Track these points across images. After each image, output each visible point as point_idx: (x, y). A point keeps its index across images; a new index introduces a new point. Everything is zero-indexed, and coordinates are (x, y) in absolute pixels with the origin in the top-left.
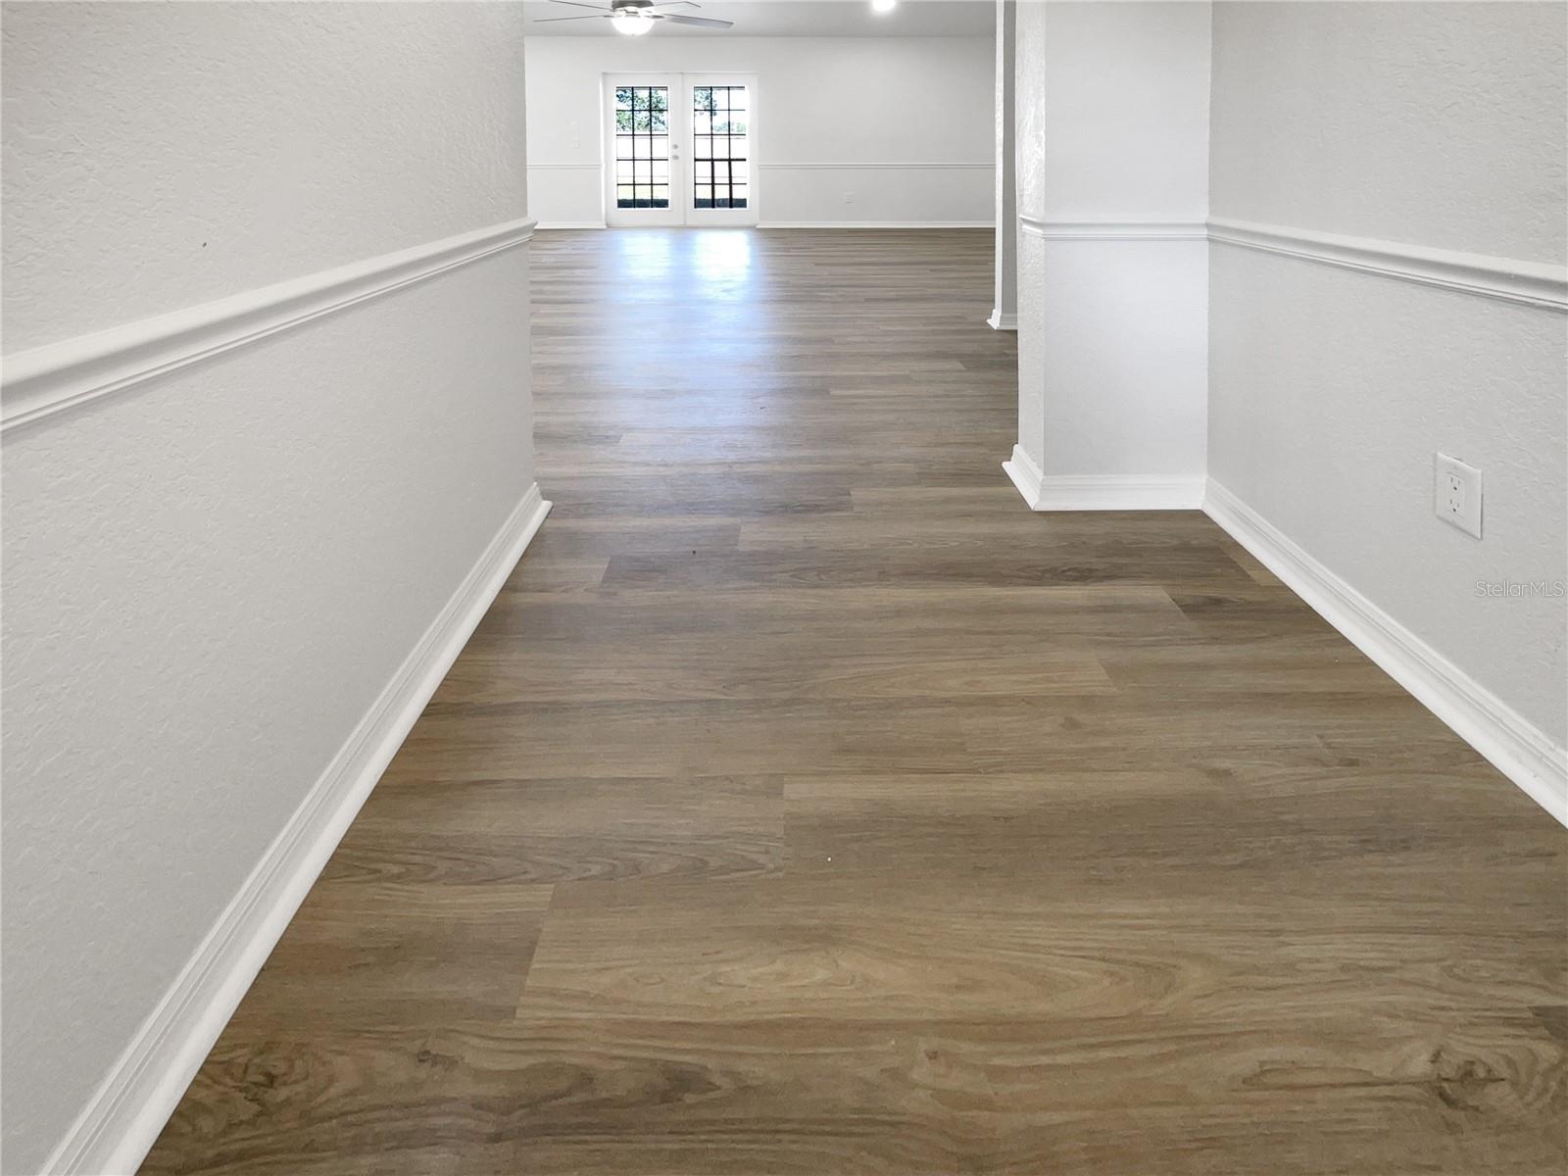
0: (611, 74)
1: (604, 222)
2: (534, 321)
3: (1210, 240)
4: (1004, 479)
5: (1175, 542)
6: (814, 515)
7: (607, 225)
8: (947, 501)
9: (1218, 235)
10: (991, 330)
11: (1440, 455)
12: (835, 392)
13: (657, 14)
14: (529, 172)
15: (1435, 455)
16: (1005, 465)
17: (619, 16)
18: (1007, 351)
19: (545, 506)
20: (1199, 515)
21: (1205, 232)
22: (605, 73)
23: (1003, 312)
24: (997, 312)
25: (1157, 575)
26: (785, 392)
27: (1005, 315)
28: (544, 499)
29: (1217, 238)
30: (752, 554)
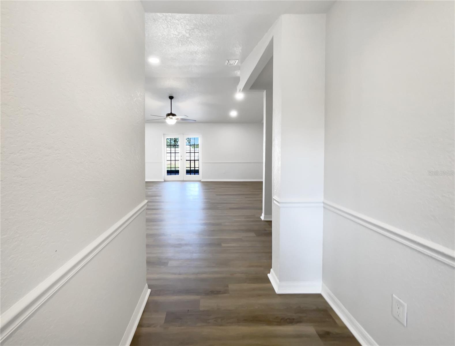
0: (166, 134)
1: (163, 179)
2: (148, 217)
3: (324, 207)
4: (268, 281)
5: (315, 308)
6: (219, 295)
7: (164, 180)
8: (254, 289)
9: (327, 207)
10: (261, 220)
11: (394, 295)
12: (223, 245)
13: (178, 118)
14: (146, 164)
15: (392, 295)
16: (268, 275)
17: (168, 119)
18: (266, 229)
19: (149, 290)
20: (319, 296)
21: (322, 205)
22: (164, 134)
23: (265, 215)
24: (263, 215)
25: (311, 321)
26: (210, 245)
27: (266, 216)
28: (149, 289)
29: (326, 207)
30: (203, 311)
